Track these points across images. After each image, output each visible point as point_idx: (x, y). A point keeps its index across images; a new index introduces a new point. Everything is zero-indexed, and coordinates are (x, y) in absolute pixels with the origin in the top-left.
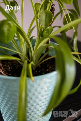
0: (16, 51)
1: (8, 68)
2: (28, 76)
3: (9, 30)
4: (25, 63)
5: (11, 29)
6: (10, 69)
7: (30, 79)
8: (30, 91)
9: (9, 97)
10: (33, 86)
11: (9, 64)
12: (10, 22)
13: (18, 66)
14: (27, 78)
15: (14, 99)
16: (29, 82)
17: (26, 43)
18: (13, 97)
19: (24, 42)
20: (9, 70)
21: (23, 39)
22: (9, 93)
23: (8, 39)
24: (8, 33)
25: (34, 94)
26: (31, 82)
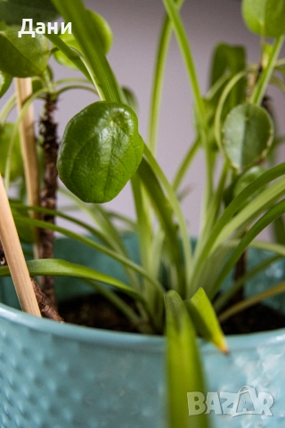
3: (116, 143)
14: (199, 341)
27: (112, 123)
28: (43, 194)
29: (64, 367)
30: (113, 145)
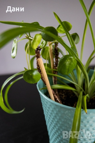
0: (73, 81)
1: (63, 96)
2: (83, 108)
3: (70, 64)
4: (80, 94)
5: (72, 63)
6: (65, 98)
7: (84, 111)
8: (82, 122)
9: (62, 124)
10: (86, 118)
11: (64, 93)
12: (72, 57)
13: (72, 95)
14: (82, 109)
15: (66, 127)
16: (83, 113)
17: (83, 75)
18: (65, 125)
19: (81, 73)
20: (63, 98)
21: (80, 71)
22: (63, 120)
23: (68, 72)
24: (69, 67)
25: (85, 126)
26: (85, 114)
27: (69, 60)
28: (55, 66)
29: (57, 110)
30: (69, 64)
